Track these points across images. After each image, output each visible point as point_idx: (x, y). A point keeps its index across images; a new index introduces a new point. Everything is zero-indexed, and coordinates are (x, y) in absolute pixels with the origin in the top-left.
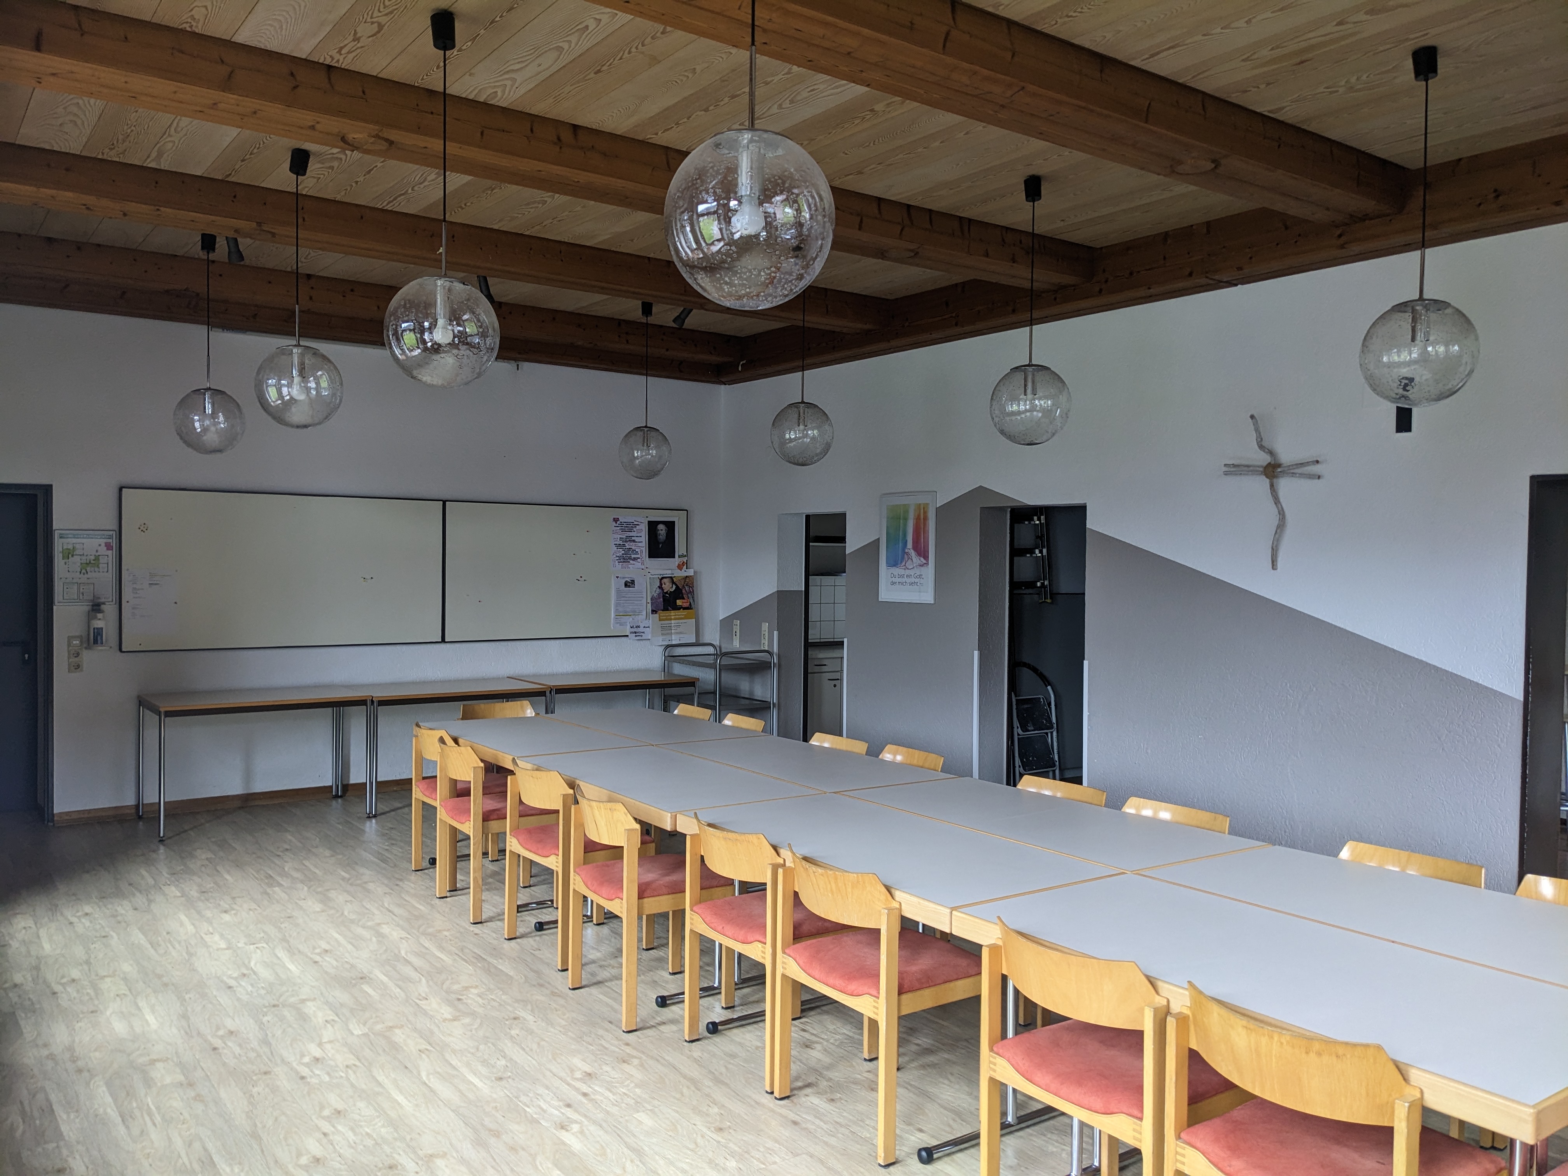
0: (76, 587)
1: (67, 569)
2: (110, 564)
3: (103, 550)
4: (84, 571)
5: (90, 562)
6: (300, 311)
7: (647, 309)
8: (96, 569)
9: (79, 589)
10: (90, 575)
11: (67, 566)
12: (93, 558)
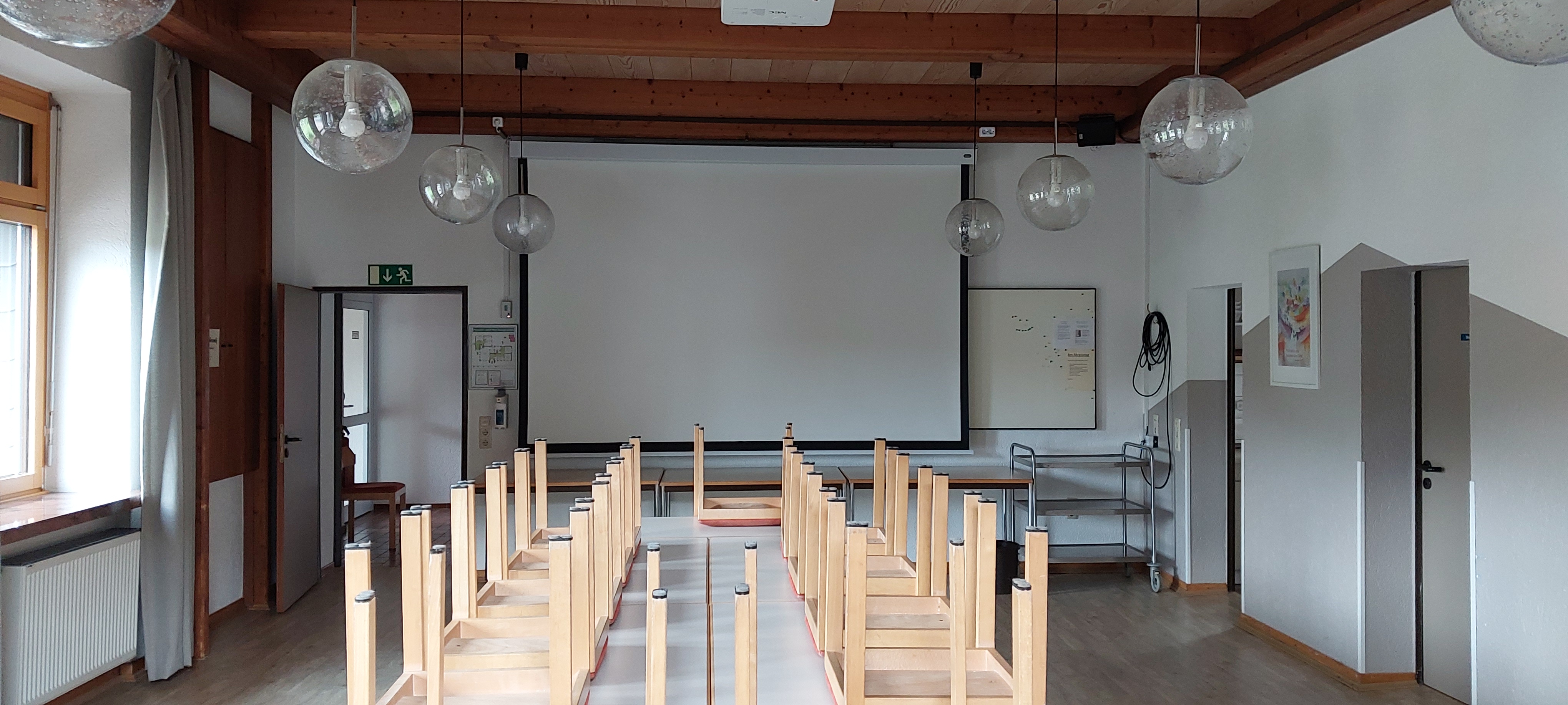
0: (485, 374)
1: (479, 359)
2: (513, 354)
3: (507, 342)
4: (492, 360)
5: (497, 352)
6: (465, 113)
7: (976, 69)
8: (503, 359)
9: (488, 375)
10: (497, 363)
11: (478, 356)
12: (500, 348)
